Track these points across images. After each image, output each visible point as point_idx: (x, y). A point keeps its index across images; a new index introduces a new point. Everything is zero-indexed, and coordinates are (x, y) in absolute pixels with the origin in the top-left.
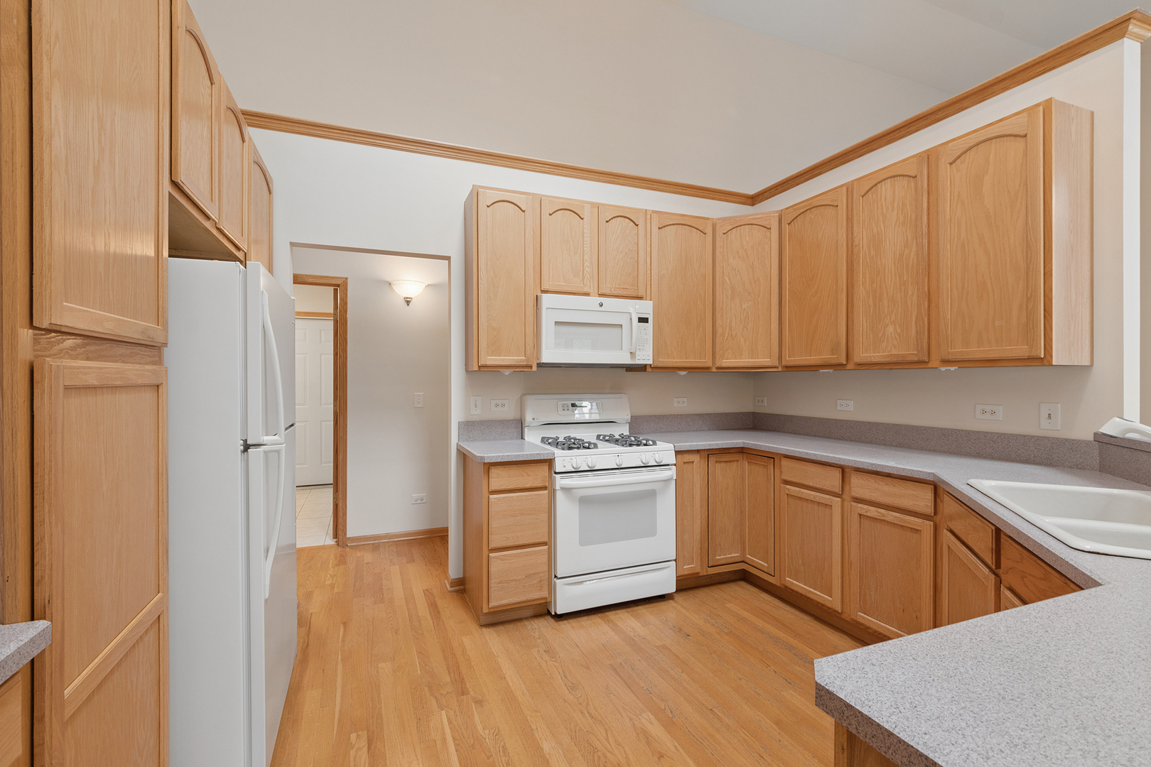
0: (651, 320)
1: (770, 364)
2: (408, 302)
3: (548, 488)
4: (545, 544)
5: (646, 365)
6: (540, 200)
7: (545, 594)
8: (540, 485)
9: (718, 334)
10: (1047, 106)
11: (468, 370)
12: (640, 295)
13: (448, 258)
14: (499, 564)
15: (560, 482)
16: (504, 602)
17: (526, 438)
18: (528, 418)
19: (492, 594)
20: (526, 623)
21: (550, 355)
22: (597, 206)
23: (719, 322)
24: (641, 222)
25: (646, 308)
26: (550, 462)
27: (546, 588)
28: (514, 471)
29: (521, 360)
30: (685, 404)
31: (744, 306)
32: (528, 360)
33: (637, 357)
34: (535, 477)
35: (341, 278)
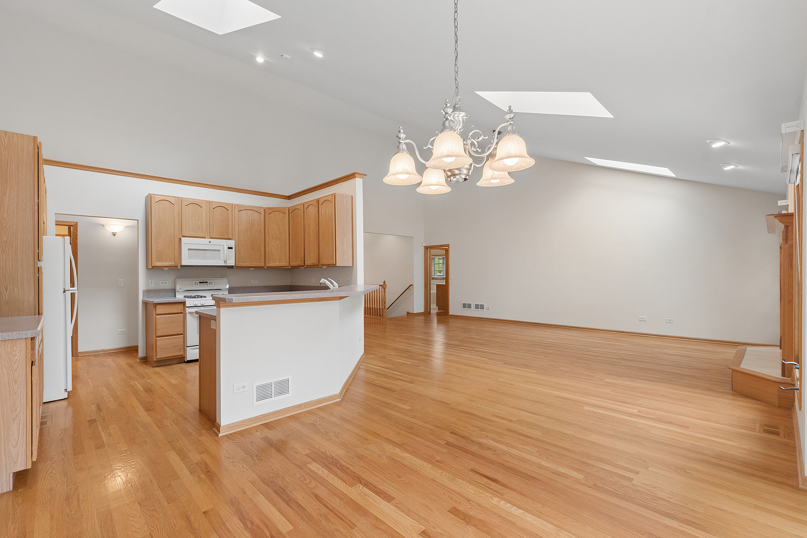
0: (234, 248)
1: (286, 265)
2: (114, 235)
3: (183, 313)
4: (182, 334)
5: (233, 266)
6: (181, 200)
7: (182, 353)
8: (179, 312)
9: (267, 253)
10: (334, 195)
11: (147, 268)
12: (229, 238)
13: (138, 220)
14: (160, 342)
15: (188, 310)
16: (163, 356)
17: (177, 296)
18: (178, 288)
19: (158, 354)
20: (175, 365)
21: (185, 262)
22: (209, 202)
23: (267, 249)
24: (229, 209)
25: (232, 243)
26: (184, 303)
27: (182, 351)
28: (167, 307)
29: (173, 264)
30: (257, 282)
31: (277, 243)
32: (176, 264)
33: (227, 263)
34: (178, 308)
35: (74, 222)
